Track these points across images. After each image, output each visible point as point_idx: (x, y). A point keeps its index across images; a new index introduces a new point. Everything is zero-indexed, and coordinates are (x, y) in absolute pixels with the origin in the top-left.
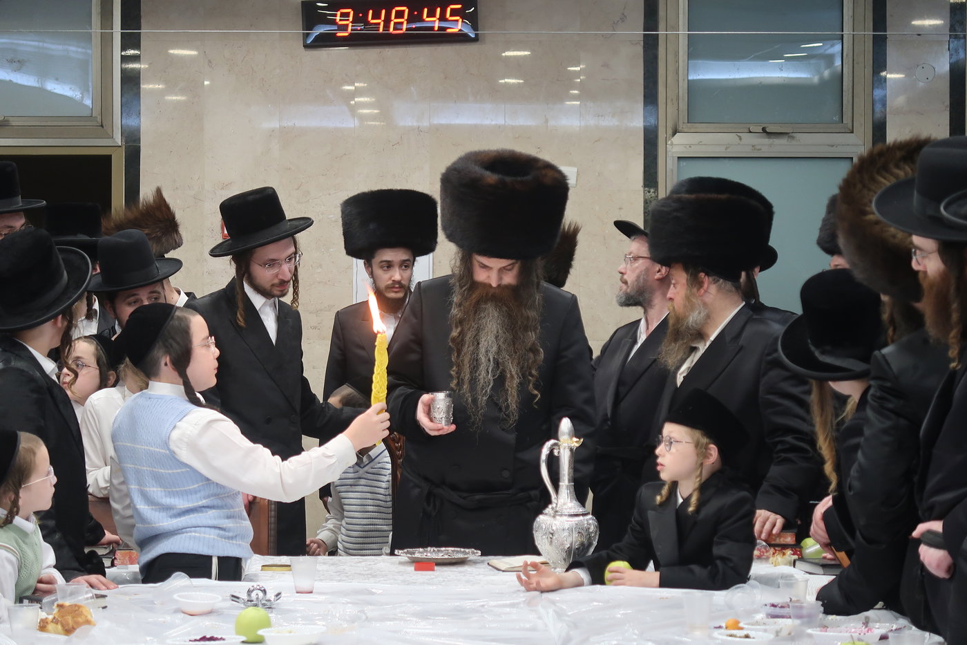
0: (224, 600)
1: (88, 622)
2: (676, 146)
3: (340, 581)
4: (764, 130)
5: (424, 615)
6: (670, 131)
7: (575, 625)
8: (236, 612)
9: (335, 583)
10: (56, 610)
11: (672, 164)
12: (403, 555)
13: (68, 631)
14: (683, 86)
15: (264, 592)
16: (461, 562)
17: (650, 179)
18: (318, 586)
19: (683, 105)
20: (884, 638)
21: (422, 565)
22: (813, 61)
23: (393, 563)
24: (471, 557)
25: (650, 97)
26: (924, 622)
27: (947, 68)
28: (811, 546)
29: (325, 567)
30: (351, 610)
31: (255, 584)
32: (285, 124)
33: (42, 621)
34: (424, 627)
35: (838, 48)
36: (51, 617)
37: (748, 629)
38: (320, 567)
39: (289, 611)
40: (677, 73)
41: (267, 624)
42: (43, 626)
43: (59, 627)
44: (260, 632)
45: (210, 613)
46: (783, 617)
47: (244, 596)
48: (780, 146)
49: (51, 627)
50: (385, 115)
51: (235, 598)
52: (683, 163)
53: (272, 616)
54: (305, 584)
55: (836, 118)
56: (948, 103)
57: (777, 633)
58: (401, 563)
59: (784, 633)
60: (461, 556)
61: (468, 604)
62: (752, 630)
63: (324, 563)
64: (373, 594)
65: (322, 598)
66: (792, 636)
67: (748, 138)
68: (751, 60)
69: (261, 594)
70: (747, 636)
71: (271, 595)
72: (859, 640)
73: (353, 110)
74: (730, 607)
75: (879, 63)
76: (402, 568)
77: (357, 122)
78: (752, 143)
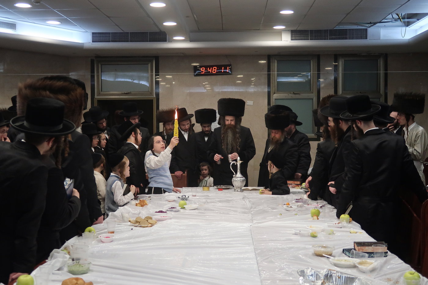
0: (177, 198)
1: (146, 204)
2: (275, 96)
3: (202, 193)
4: (294, 93)
5: (220, 202)
6: (273, 93)
7: (253, 204)
8: (179, 201)
9: (201, 194)
10: (139, 201)
11: (274, 100)
12: (215, 187)
13: (142, 206)
14: (276, 83)
15: (185, 196)
16: (228, 189)
17: (269, 103)
18: (197, 194)
19: (276, 88)
20: (321, 207)
21: (220, 189)
22: (303, 77)
23: (214, 189)
24: (231, 187)
25: (269, 85)
26: (330, 203)
27: (334, 78)
28: (304, 184)
29: (199, 190)
30: (204, 200)
31: (183, 194)
32: (190, 91)
33: (136, 203)
34: (220, 204)
35: (309, 74)
36: (138, 203)
37: (291, 205)
38: (198, 190)
39: (191, 200)
40: (275, 81)
41: (186, 204)
42: (136, 205)
43: (140, 205)
44: (184, 206)
45: (174, 201)
46: (299, 202)
47: (181, 197)
48: (297, 96)
49: (138, 205)
50: (212, 89)
51: (179, 198)
52: (276, 100)
53: (187, 202)
54: (194, 194)
55: (309, 90)
56: (334, 86)
57: (298, 206)
58: (215, 189)
59: (299, 206)
60: (228, 187)
61: (230, 199)
62: (292, 205)
63: (199, 189)
64: (209, 196)
65: (198, 197)
66: (301, 207)
67: (290, 95)
68: (291, 77)
69: (185, 197)
70: (291, 207)
71: (187, 197)
72: (316, 208)
73: (205, 88)
74: (287, 199)
75: (319, 77)
76: (215, 190)
77: (206, 91)
78: (291, 96)
